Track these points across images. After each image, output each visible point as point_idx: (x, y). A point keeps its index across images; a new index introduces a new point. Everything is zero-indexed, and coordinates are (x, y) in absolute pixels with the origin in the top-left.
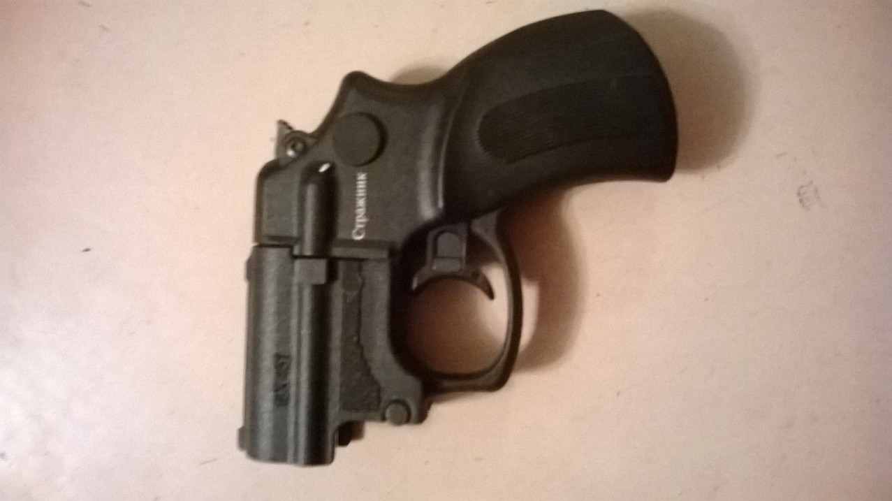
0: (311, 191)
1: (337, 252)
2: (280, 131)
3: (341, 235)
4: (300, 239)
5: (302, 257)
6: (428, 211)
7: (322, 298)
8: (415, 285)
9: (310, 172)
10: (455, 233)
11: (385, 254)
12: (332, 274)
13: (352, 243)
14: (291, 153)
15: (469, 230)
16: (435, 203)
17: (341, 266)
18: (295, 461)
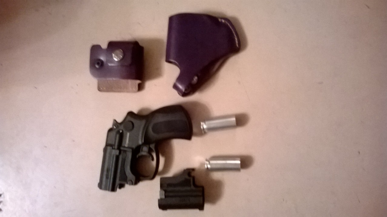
0: (118, 136)
1: (122, 148)
2: (114, 122)
3: (123, 145)
4: (114, 145)
5: (115, 149)
6: (140, 143)
7: (117, 158)
8: (137, 157)
9: (118, 132)
10: (146, 147)
11: (131, 150)
12: (120, 153)
13: (125, 147)
14: (115, 127)
15: (149, 146)
16: (142, 141)
17: (122, 152)
18: (109, 190)
